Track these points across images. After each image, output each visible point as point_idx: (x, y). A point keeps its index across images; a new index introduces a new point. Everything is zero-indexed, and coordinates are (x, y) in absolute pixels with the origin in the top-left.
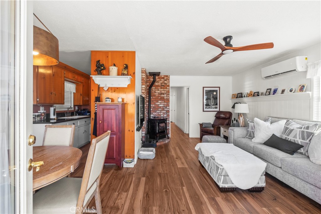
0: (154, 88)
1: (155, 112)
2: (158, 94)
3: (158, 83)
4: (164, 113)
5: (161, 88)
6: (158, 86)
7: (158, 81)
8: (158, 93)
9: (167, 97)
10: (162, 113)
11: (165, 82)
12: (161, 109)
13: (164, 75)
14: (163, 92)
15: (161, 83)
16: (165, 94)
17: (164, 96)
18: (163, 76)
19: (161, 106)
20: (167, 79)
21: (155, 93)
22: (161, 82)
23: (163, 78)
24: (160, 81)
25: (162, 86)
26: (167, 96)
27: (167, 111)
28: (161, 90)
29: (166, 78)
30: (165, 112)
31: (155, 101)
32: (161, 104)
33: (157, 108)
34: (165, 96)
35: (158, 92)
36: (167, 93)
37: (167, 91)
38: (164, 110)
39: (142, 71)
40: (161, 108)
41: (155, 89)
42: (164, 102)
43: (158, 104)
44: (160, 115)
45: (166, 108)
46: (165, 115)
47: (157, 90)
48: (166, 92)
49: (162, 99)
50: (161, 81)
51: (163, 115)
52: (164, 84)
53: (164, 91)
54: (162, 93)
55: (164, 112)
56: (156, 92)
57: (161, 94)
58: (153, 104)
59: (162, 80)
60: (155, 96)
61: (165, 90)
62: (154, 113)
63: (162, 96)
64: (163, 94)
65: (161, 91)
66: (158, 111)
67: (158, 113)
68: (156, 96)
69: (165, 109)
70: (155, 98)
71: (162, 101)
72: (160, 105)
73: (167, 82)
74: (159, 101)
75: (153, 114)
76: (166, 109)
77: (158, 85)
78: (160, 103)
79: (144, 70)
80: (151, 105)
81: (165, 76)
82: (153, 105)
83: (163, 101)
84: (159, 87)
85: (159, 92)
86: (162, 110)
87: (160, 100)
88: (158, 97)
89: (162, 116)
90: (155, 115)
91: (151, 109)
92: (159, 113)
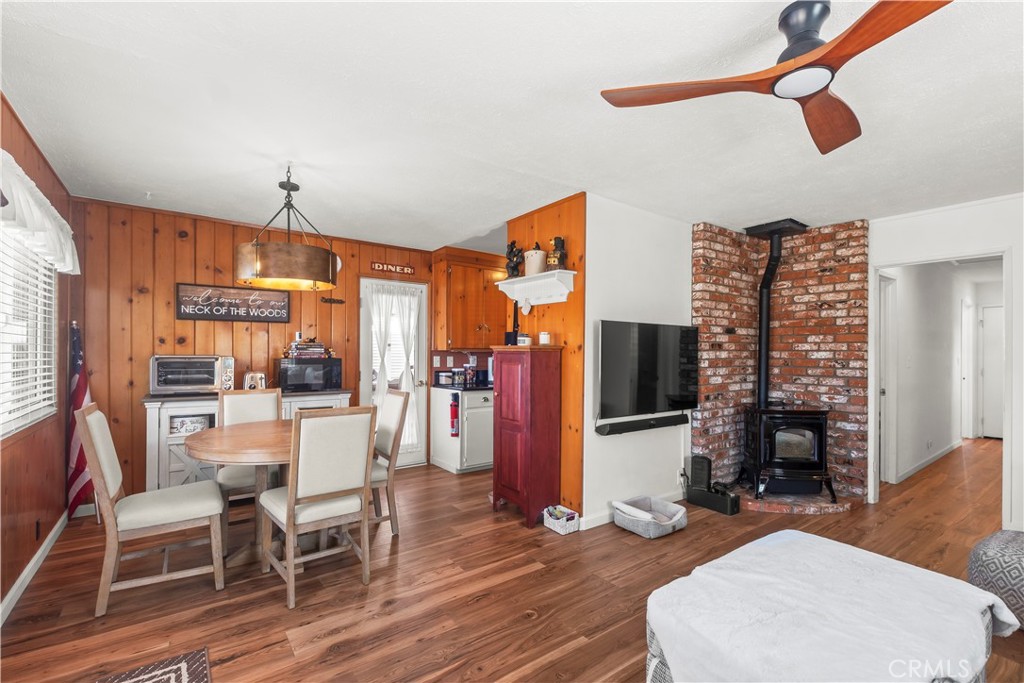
0: (788, 284)
1: (794, 382)
2: (804, 307)
3: (807, 260)
4: (832, 387)
5: (820, 283)
6: (806, 274)
7: (805, 255)
8: (806, 303)
9: (849, 320)
10: (823, 389)
11: (839, 253)
12: (818, 371)
13: (834, 226)
14: (829, 297)
15: (821, 261)
16: (839, 306)
17: (832, 313)
18: (827, 231)
19: (820, 360)
20: (850, 238)
21: (792, 302)
22: (819, 256)
23: (831, 237)
24: (813, 253)
25: (824, 270)
26: (848, 316)
27: (852, 382)
28: (821, 289)
29: (843, 235)
30: (841, 382)
31: (791, 336)
32: (818, 350)
33: (802, 364)
34: (839, 313)
35: (806, 298)
36: (848, 299)
37: (849, 292)
38: (835, 376)
39: (693, 232)
40: (818, 367)
41: (793, 287)
42: (835, 341)
43: (807, 351)
44: (816, 396)
45: (843, 367)
46: (841, 399)
47: (801, 290)
48: (844, 296)
49: (827, 327)
50: (820, 250)
51: (830, 398)
52: (832, 263)
53: (834, 291)
54: (825, 303)
55: (835, 382)
56: (794, 299)
57: (821, 306)
58: (781, 350)
59: (823, 246)
60: (789, 315)
61: (838, 287)
62: (785, 387)
63: (824, 314)
64: (831, 306)
65: (819, 294)
66: (805, 380)
67: (807, 385)
68: (797, 315)
69: (839, 372)
70: (793, 326)
71: (825, 334)
72: (816, 355)
73: (850, 252)
74: (811, 339)
75: (783, 391)
76: (845, 371)
77: (806, 271)
78: (815, 343)
79: (701, 227)
80: (775, 354)
81: (840, 226)
82: (785, 355)
83: (830, 338)
84: (811, 278)
85: (814, 298)
86: (823, 376)
87: (816, 334)
88: (808, 318)
89: (824, 398)
90: (794, 392)
91: (776, 371)
92: (810, 388)
